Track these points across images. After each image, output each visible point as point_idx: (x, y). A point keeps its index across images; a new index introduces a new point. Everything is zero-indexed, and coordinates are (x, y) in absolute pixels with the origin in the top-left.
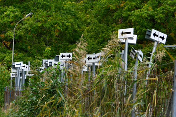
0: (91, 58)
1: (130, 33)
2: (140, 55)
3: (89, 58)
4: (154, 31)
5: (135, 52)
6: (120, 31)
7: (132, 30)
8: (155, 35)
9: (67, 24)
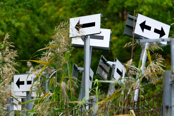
0: (23, 83)
1: (93, 24)
2: (118, 71)
3: (19, 83)
4: (141, 19)
5: (108, 65)
6: (73, 22)
7: (96, 18)
8: (144, 26)
9: (17, 24)
